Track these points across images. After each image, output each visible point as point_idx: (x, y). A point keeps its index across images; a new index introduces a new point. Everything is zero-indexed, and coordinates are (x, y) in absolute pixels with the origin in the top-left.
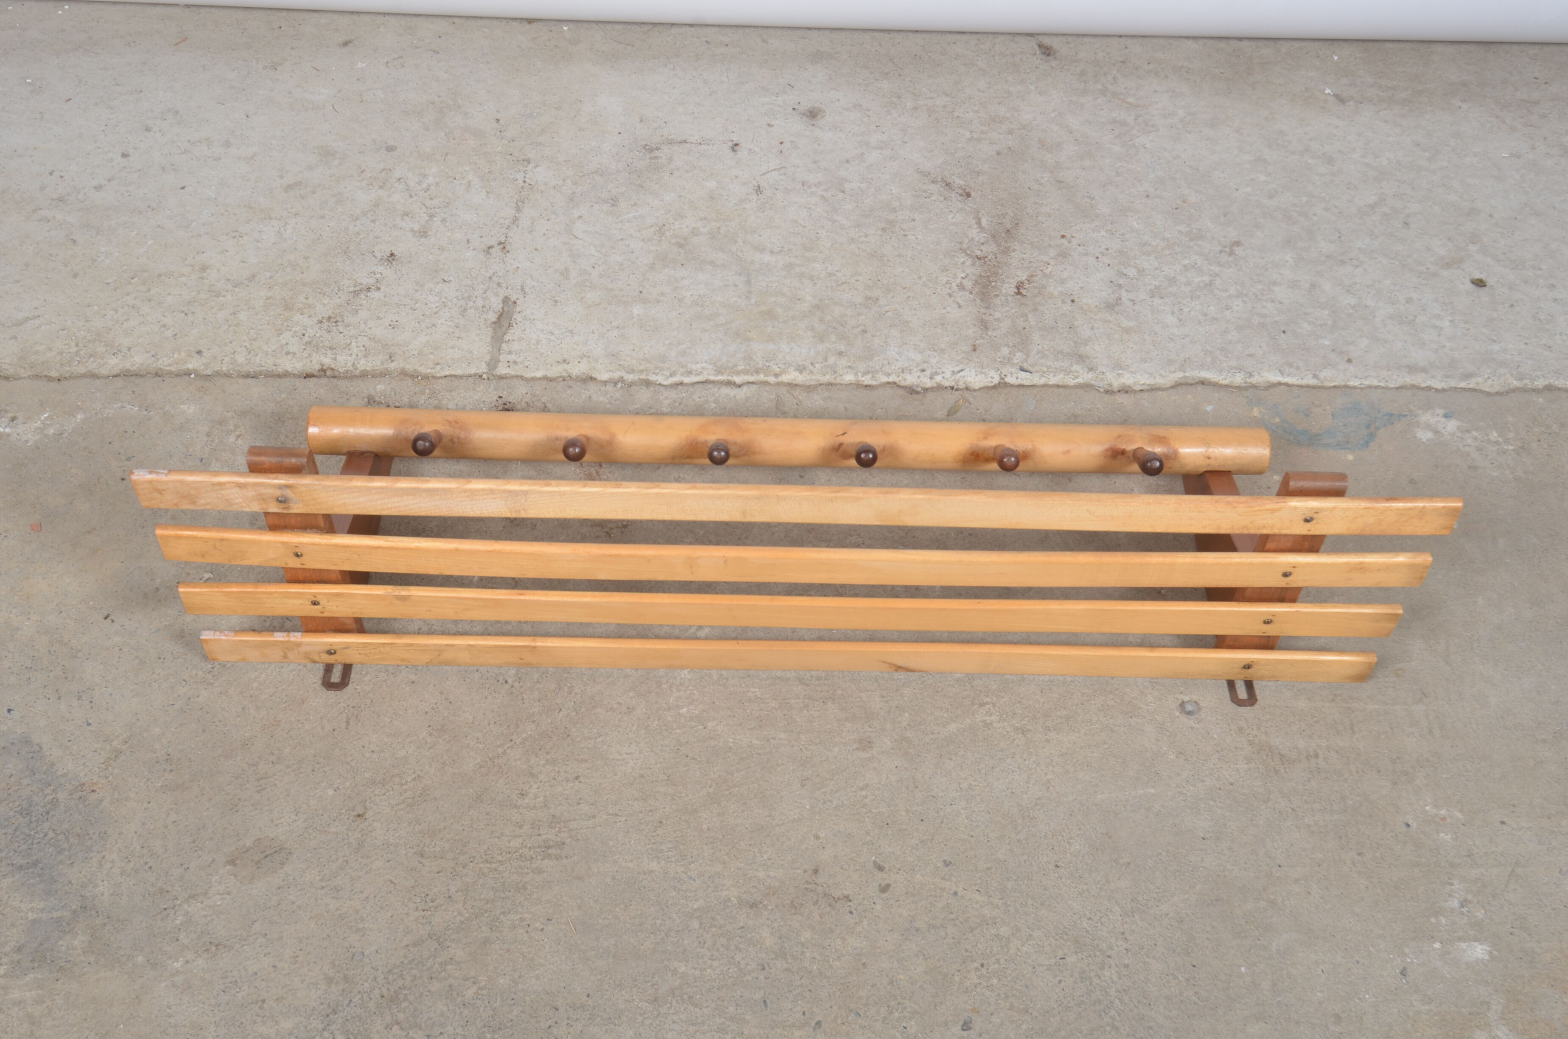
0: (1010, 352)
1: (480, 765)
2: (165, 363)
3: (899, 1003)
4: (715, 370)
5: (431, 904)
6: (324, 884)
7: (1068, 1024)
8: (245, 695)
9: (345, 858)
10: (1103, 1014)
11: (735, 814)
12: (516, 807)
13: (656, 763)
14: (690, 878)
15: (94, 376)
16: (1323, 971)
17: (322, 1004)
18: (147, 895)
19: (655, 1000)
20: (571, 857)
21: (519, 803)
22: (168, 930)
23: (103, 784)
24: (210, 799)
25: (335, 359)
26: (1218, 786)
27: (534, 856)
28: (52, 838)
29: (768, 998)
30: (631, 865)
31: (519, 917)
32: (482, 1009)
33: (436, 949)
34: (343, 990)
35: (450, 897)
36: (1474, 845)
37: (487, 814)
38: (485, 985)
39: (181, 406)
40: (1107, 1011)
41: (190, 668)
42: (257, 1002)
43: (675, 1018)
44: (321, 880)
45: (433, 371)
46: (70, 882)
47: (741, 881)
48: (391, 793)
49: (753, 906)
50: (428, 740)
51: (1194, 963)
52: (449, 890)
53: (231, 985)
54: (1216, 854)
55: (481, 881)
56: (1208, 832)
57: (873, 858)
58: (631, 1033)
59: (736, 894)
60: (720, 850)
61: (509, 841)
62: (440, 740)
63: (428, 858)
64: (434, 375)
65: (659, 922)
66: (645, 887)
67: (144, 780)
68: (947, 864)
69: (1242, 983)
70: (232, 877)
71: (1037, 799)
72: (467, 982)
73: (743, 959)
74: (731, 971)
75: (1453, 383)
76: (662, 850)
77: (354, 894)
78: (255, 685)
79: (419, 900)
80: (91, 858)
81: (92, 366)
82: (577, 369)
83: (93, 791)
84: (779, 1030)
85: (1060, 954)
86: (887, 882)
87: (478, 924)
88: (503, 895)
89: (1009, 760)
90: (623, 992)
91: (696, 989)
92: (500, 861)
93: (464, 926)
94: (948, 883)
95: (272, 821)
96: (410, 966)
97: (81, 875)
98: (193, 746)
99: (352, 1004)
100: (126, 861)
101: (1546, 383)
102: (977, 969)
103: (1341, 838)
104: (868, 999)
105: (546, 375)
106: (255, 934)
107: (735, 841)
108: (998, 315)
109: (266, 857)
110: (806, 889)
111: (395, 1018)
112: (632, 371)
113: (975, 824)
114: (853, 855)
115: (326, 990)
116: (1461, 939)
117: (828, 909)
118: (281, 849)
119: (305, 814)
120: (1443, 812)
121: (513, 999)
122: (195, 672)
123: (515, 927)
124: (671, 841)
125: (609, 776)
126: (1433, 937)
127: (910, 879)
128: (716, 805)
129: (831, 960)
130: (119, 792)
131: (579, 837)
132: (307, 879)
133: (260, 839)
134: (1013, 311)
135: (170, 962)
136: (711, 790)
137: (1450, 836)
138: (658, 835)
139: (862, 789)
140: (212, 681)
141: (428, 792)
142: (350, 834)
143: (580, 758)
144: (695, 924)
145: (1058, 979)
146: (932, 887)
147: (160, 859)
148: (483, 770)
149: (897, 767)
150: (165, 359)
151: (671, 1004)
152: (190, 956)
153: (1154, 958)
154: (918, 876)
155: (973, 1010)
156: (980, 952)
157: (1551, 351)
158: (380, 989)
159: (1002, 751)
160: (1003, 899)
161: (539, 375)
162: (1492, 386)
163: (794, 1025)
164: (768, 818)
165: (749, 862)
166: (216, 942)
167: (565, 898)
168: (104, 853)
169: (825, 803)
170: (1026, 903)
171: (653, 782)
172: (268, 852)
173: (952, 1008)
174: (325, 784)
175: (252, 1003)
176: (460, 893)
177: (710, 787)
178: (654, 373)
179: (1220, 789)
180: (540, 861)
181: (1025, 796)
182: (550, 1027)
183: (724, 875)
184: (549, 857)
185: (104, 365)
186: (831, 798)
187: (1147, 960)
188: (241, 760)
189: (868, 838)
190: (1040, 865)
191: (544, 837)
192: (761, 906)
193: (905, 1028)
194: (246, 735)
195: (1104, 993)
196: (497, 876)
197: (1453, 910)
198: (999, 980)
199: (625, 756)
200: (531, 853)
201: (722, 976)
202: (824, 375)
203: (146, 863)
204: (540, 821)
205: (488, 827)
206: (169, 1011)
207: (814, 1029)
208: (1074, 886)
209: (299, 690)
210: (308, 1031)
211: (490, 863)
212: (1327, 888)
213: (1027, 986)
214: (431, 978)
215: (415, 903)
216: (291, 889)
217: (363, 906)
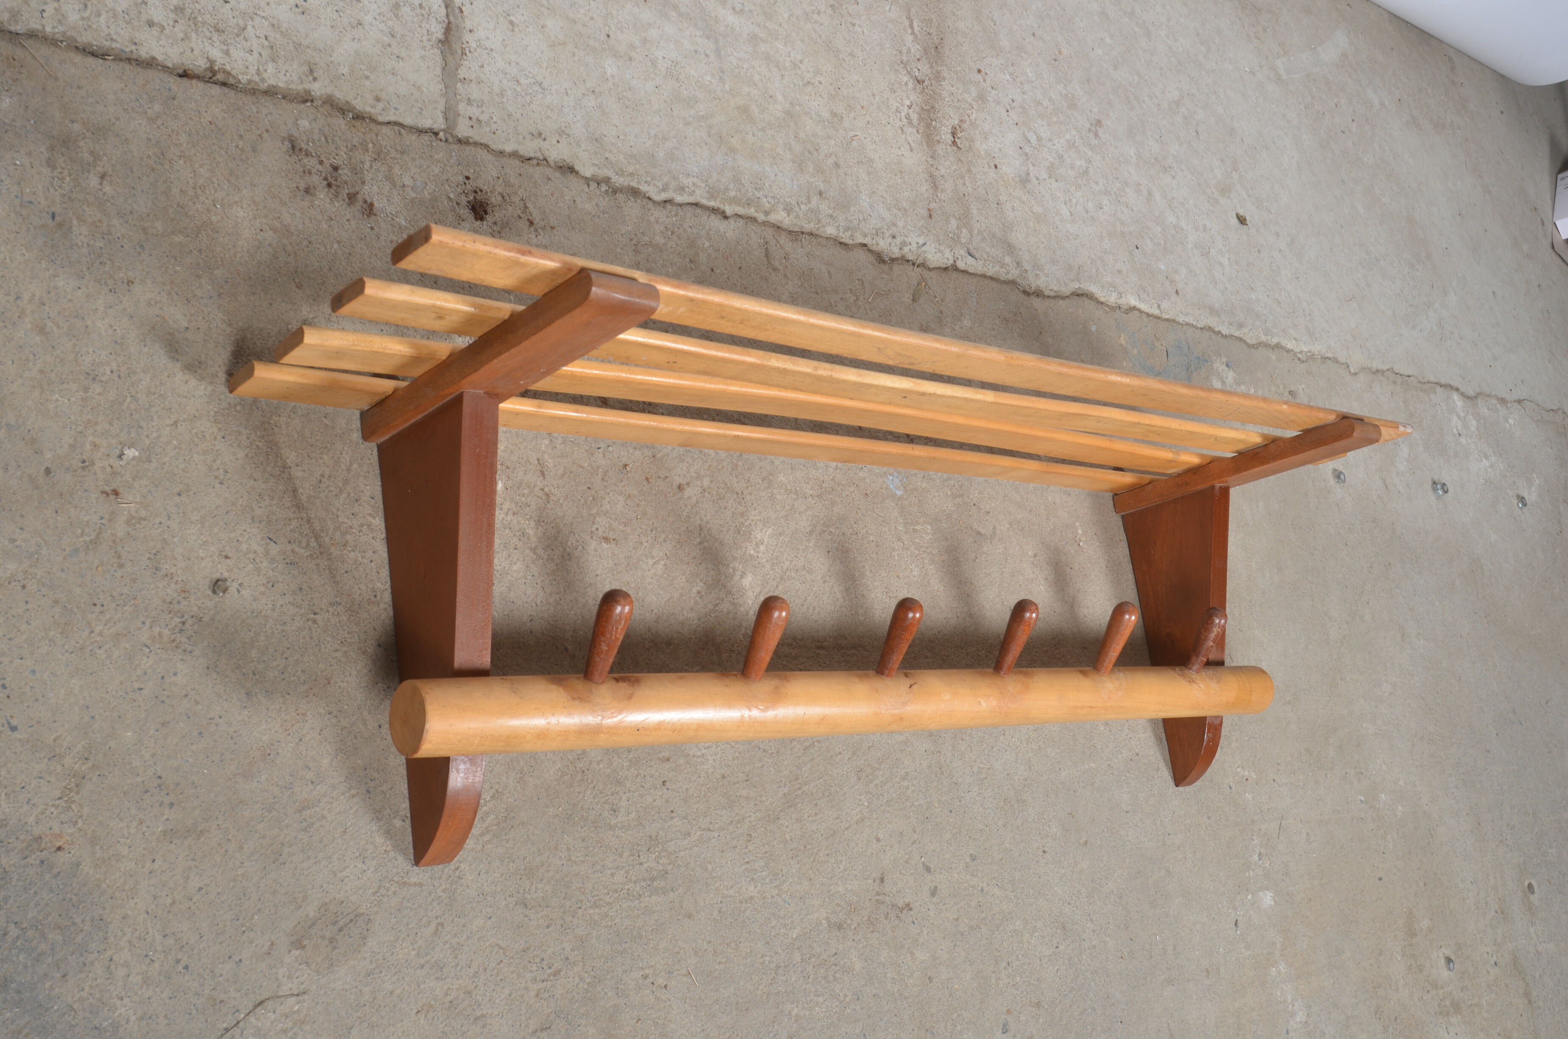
0: (958, 227)
1: (562, 772)
4: (708, 192)
5: (549, 971)
6: (422, 961)
8: (244, 670)
9: (439, 920)
11: (811, 819)
12: (610, 827)
13: (734, 759)
14: (785, 901)
18: (194, 1012)
20: (677, 890)
21: (613, 822)
23: (71, 835)
24: (241, 848)
25: (227, 53)
27: (641, 893)
28: (18, 937)
30: (732, 893)
31: (641, 973)
35: (567, 959)
36: (1262, 802)
37: (583, 841)
40: (1087, 994)
41: (148, 624)
44: (418, 955)
45: (373, 111)
46: (71, 1008)
47: (826, 899)
49: (840, 927)
51: (1131, 936)
52: (564, 949)
54: (1134, 827)
55: (594, 933)
56: (1128, 804)
57: (922, 858)
59: (825, 915)
60: (805, 864)
61: (612, 875)
63: (533, 908)
64: (374, 117)
65: (767, 958)
66: (749, 919)
67: (135, 824)
68: (973, 858)
70: (304, 966)
71: (1024, 780)
73: (841, 990)
74: (834, 1005)
75: (1233, 331)
76: (756, 870)
77: (460, 970)
78: (254, 654)
79: (534, 968)
80: (92, 963)
82: (557, 152)
83: (59, 849)
85: (1055, 942)
86: (935, 884)
87: (603, 990)
88: (620, 948)
92: (608, 903)
93: (589, 995)
94: (976, 880)
95: (335, 875)
97: (84, 994)
98: (191, 761)
100: (147, 961)
101: (1277, 339)
102: (1005, 968)
104: (937, 1015)
105: (517, 151)
107: (815, 851)
108: (943, 172)
109: (341, 930)
110: (877, 900)
112: (621, 173)
113: (987, 812)
114: (907, 857)
116: (1260, 889)
117: (896, 922)
118: (356, 916)
119: (373, 859)
120: (1246, 773)
122: (157, 630)
123: (640, 988)
125: (693, 779)
126: (1247, 890)
127: (950, 878)
128: (793, 809)
129: (906, 978)
130: (101, 848)
131: (680, 863)
132: (400, 956)
133: (326, 904)
134: (953, 168)
136: (786, 790)
137: (1251, 795)
138: (750, 851)
139: (904, 779)
140: (189, 648)
141: (512, 814)
142: (435, 884)
143: (661, 756)
144: (798, 956)
145: (1056, 968)
146: (966, 885)
147: (195, 952)
148: (566, 778)
153: (1109, 935)
154: (955, 875)
155: (1009, 1012)
156: (1005, 950)
160: (1014, 891)
161: (509, 148)
162: (1251, 338)
164: (837, 821)
165: (830, 876)
167: (680, 943)
168: (109, 953)
169: (878, 797)
170: (1029, 894)
171: (734, 783)
172: (341, 923)
173: (994, 1012)
174: (388, 811)
176: (576, 952)
177: (785, 786)
178: (646, 182)
180: (648, 899)
181: (1016, 778)
183: (812, 895)
184: (656, 891)
186: (882, 792)
187: (1105, 938)
188: (267, 780)
189: (915, 836)
190: (1034, 852)
191: (646, 865)
192: (846, 926)
196: (610, 924)
197: (1255, 863)
198: (1021, 976)
199: (704, 751)
200: (638, 889)
202: (809, 222)
203: (178, 961)
204: (638, 845)
205: (587, 858)
208: (1056, 870)
209: (318, 663)
211: (599, 906)
212: (1194, 852)
213: (1038, 980)
215: (532, 972)
216: (383, 974)
217: (474, 985)
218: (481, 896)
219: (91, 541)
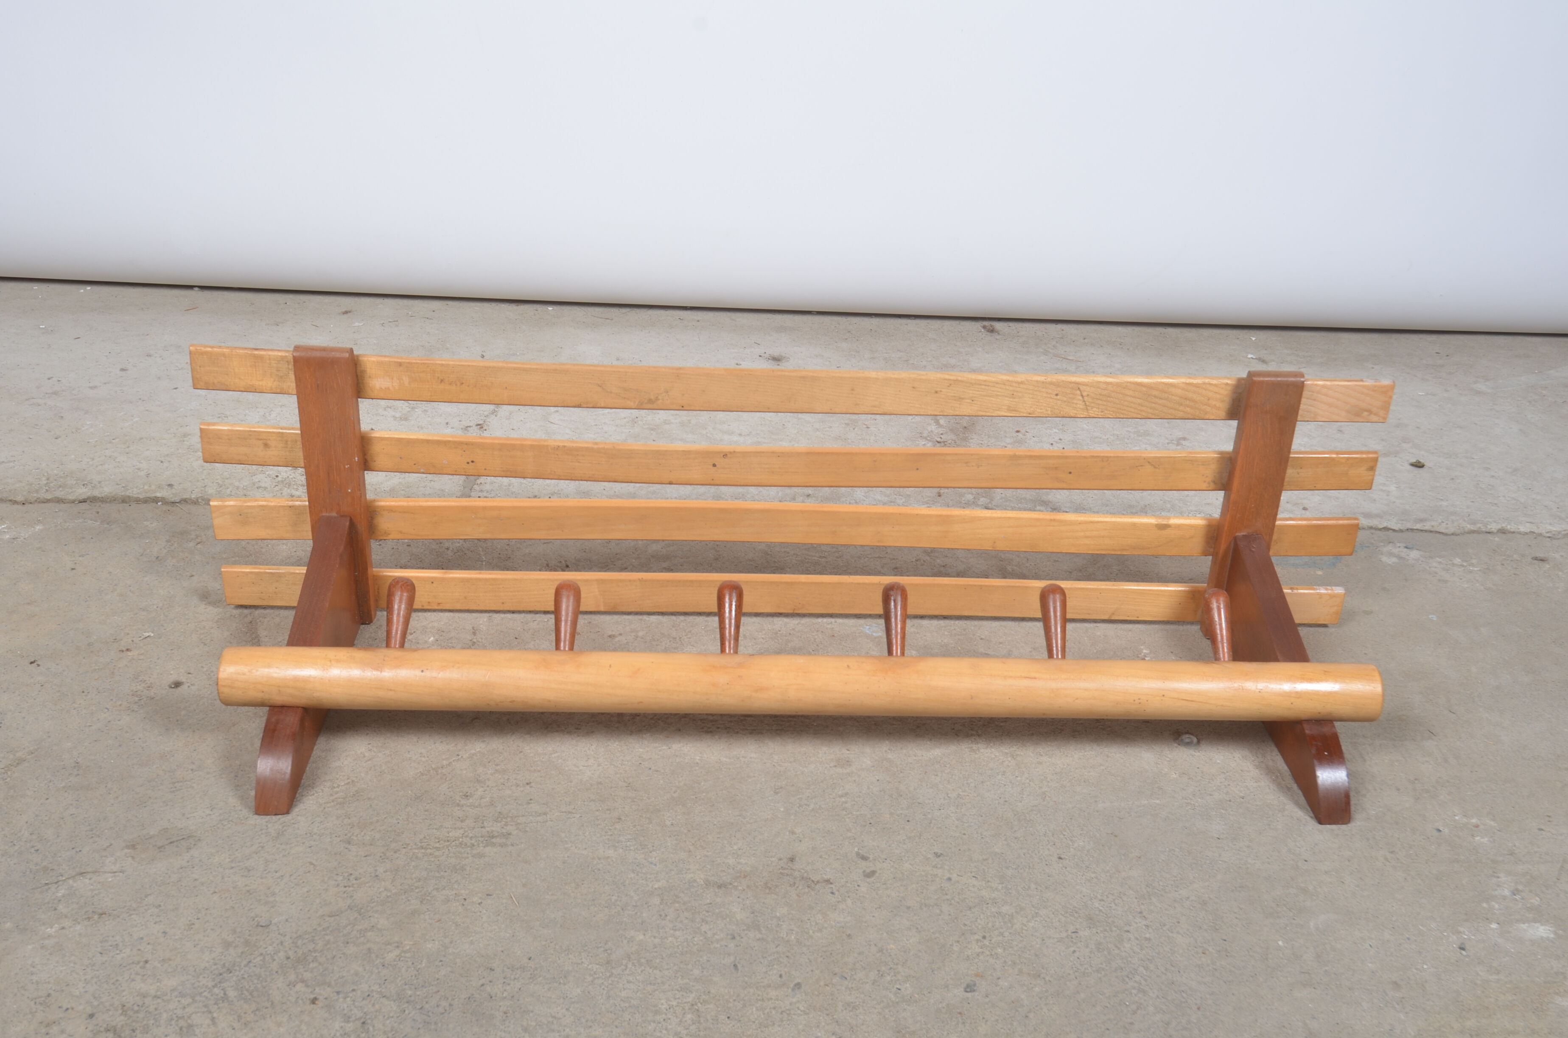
0: (974, 498)
1: (422, 774)
2: (134, 492)
3: (891, 968)
5: (355, 882)
6: (233, 865)
7: (1087, 987)
8: (171, 719)
9: (261, 845)
10: (1127, 979)
11: (702, 814)
12: (458, 805)
13: (616, 774)
14: (651, 863)
15: (59, 501)
16: (1371, 946)
17: (215, 964)
18: (28, 872)
19: (608, 963)
20: (517, 845)
21: (463, 802)
22: (46, 901)
24: (117, 797)
26: (1228, 799)
27: (475, 844)
29: (739, 963)
30: (585, 852)
31: (454, 892)
32: (403, 969)
33: (356, 918)
34: (242, 953)
35: (377, 876)
36: (1515, 846)
37: (426, 811)
38: (410, 949)
39: (145, 523)
40: (1130, 976)
41: (114, 700)
42: (139, 963)
43: (631, 978)
44: (232, 862)
47: (708, 866)
48: (321, 794)
49: (721, 886)
50: (367, 754)
51: (1225, 938)
52: (376, 870)
53: (111, 948)
54: (1234, 851)
55: (413, 864)
56: (1223, 833)
57: (856, 849)
58: (579, 991)
59: (702, 876)
60: (685, 841)
61: (448, 833)
62: (380, 755)
63: (356, 844)
65: (614, 898)
66: (599, 870)
67: (46, 782)
68: (937, 855)
69: (1281, 955)
70: (130, 859)
71: (1033, 806)
72: (389, 946)
73: (710, 929)
74: (696, 939)
75: (1409, 526)
76: (620, 840)
77: (267, 874)
78: (183, 713)
79: (341, 878)
81: (60, 494)
84: (752, 990)
85: (1072, 928)
86: (873, 869)
87: (407, 898)
88: (437, 875)
89: (1000, 776)
90: (570, 956)
91: (655, 954)
92: (436, 848)
93: (390, 899)
94: (940, 871)
95: (184, 815)
96: (324, 933)
98: (105, 757)
99: (251, 965)
101: (1499, 527)
102: (977, 941)
103: (1368, 839)
104: (854, 965)
106: (146, 905)
107: (702, 834)
109: (171, 843)
110: (781, 873)
111: (300, 977)
113: (966, 825)
114: (833, 847)
115: (222, 952)
116: (1518, 921)
117: (806, 890)
118: (189, 837)
119: (221, 809)
120: (1474, 821)
121: (441, 961)
122: (119, 702)
123: (449, 901)
124: (630, 834)
125: (563, 783)
126: (1487, 919)
127: (897, 867)
128: (680, 806)
129: (811, 932)
131: (528, 829)
132: (215, 861)
133: (167, 829)
135: (43, 928)
136: (675, 795)
137: (1486, 839)
138: (615, 829)
139: (841, 796)
140: (137, 710)
141: (361, 794)
142: (269, 826)
143: (532, 769)
144: (656, 901)
145: (1072, 949)
146: (923, 873)
147: (49, 844)
148: (424, 777)
149: (878, 780)
150: (135, 489)
151: (626, 966)
152: (67, 923)
153: (1178, 933)
154: (907, 865)
155: (977, 975)
156: (980, 927)
157: (1498, 507)
158: (286, 951)
159: (992, 769)
160: (1002, 883)
162: (1447, 528)
163: (769, 986)
164: (739, 817)
165: (717, 851)
166: (100, 911)
167: (508, 878)
169: (800, 806)
170: (1029, 887)
171: (611, 788)
172: (174, 839)
173: (952, 973)
175: (133, 963)
176: (388, 873)
177: (675, 792)
179: (1230, 801)
180: (482, 848)
181: (1020, 804)
182: (483, 985)
183: (689, 861)
184: (494, 845)
185: (72, 492)
186: (808, 803)
187: (1170, 934)
188: (157, 767)
189: (849, 834)
190: (1042, 857)
191: (488, 829)
192: (731, 886)
193: (899, 989)
194: (166, 749)
195: (1125, 961)
196: (433, 859)
197: (1504, 898)
198: (1004, 949)
200: (473, 842)
201: (685, 943)
203: (33, 847)
204: (484, 816)
205: (426, 821)
206: (32, 969)
207: (793, 990)
208: (1081, 874)
210: (194, 988)
211: (426, 849)
212: (1361, 878)
213: (1036, 955)
214: (348, 943)
215: (336, 880)
216: (195, 869)
217: (276, 883)
218: (309, 835)
219: (98, 669)
